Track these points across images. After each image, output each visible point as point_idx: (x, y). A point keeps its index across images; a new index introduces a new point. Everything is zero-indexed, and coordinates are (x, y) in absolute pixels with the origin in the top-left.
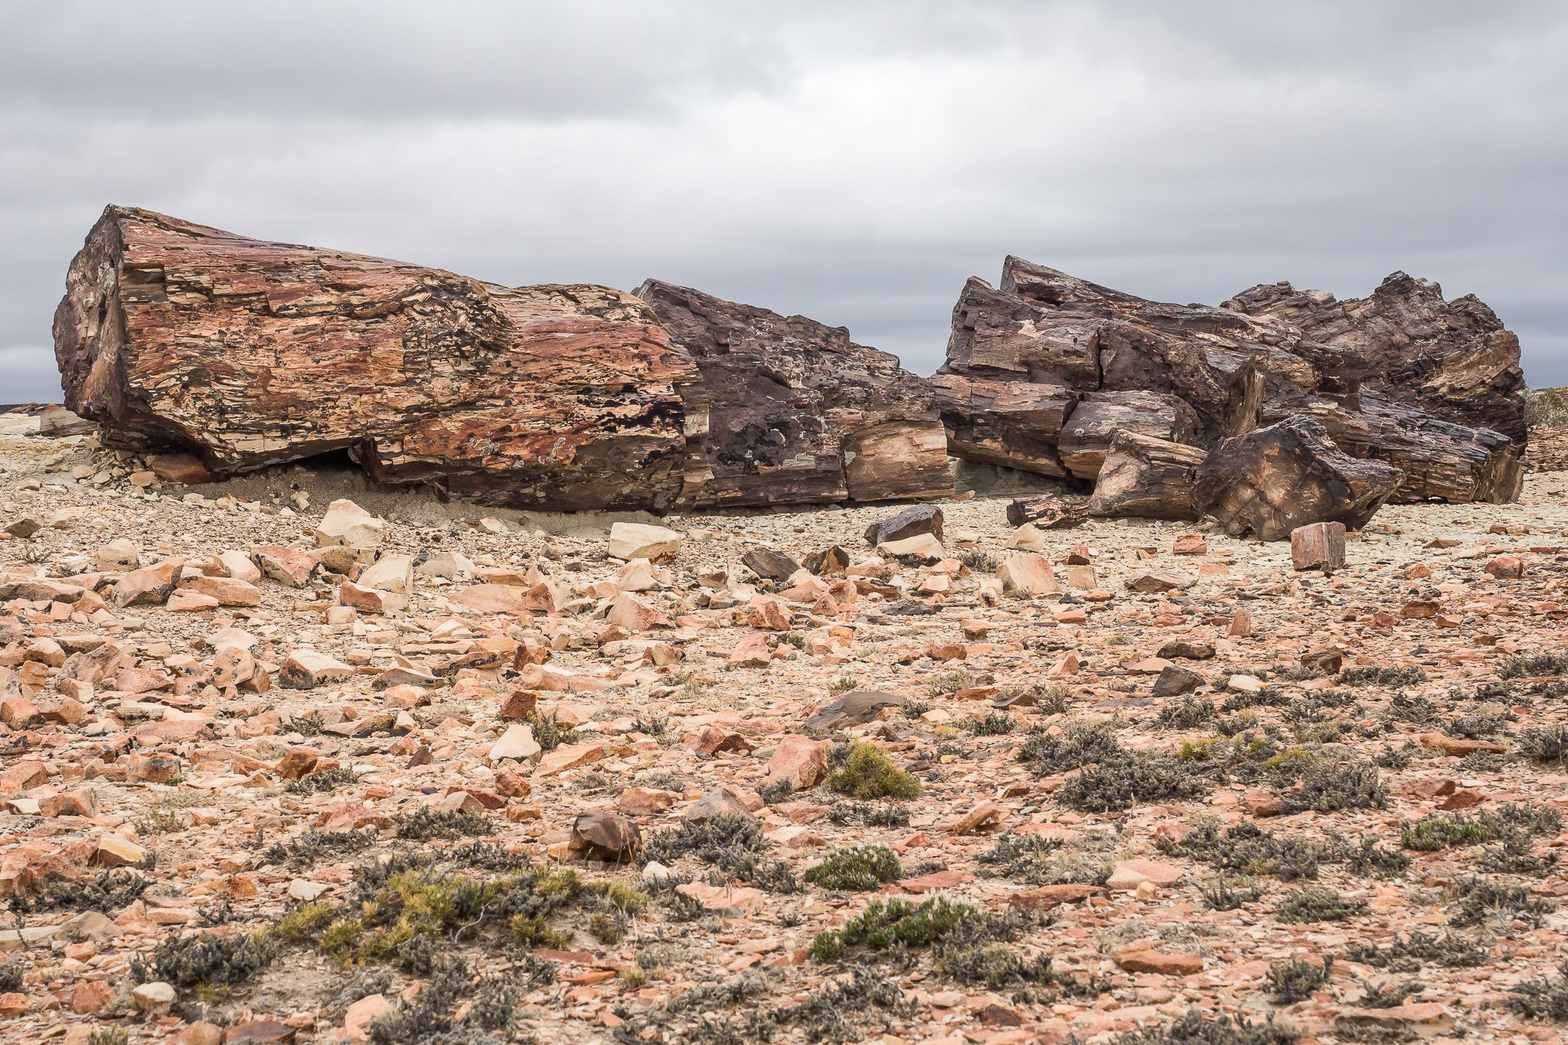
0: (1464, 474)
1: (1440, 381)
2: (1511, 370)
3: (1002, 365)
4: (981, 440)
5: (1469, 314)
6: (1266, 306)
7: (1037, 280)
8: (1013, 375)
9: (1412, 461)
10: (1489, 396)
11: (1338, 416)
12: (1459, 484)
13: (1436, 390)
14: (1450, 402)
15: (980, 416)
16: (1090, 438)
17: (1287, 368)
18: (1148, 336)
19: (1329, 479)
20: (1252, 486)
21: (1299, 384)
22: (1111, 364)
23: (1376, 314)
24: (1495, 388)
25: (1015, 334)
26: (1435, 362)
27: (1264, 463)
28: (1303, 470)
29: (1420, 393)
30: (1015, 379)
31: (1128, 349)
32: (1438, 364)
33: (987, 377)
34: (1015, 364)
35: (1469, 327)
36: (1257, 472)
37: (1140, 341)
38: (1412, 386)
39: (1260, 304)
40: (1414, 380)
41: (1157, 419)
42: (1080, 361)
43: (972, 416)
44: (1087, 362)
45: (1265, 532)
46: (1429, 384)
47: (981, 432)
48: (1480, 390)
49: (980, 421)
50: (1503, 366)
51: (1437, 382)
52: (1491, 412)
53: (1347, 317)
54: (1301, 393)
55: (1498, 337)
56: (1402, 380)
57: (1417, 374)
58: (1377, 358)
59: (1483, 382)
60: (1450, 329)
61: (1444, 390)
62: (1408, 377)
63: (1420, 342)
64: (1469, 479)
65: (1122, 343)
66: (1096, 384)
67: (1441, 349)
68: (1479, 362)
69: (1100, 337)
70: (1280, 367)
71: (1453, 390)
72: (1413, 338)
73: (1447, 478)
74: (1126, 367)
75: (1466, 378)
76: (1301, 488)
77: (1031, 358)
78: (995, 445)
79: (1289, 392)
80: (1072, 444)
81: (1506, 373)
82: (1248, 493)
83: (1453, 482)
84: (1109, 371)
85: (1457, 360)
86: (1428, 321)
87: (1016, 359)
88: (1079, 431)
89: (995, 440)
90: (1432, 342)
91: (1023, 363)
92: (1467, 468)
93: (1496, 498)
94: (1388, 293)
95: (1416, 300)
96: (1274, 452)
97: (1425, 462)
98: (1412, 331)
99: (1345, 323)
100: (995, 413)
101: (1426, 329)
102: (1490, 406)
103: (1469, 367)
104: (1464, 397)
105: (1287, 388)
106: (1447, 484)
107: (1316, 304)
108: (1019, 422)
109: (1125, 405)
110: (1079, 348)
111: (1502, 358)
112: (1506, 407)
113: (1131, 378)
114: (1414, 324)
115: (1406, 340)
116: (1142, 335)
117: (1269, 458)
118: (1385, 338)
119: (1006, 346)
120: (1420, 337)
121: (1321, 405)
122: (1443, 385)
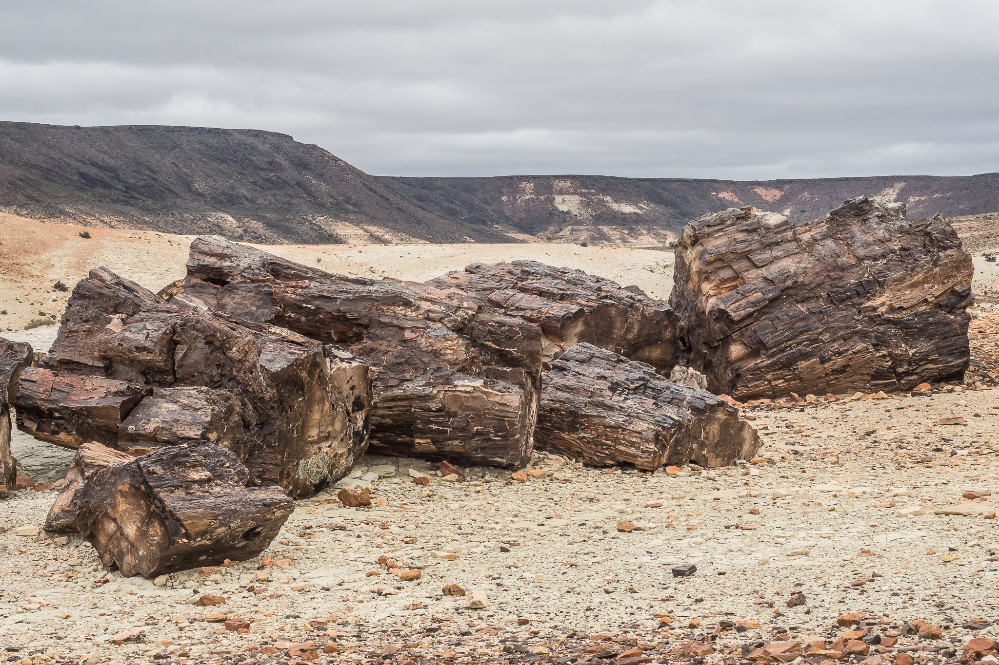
0: (648, 441)
1: (881, 302)
2: (957, 288)
3: (83, 360)
4: (57, 433)
5: (928, 234)
6: (718, 231)
7: (211, 260)
8: (91, 370)
9: (606, 427)
10: (930, 314)
11: (485, 393)
12: (643, 452)
13: (875, 309)
14: (889, 321)
15: (56, 410)
16: (140, 435)
17: (438, 346)
18: (221, 331)
19: (167, 518)
20: (114, 520)
21: (449, 361)
22: (181, 360)
23: (825, 237)
24: (939, 306)
25: (102, 329)
26: (879, 282)
27: (120, 499)
28: (149, 507)
29: (860, 312)
30: (94, 373)
31: (201, 344)
32: (881, 284)
33: (72, 371)
34: (94, 359)
35: (924, 246)
36: (114, 507)
37: (214, 336)
38: (853, 305)
39: (712, 229)
40: (856, 300)
41: (194, 419)
42: (150, 357)
43: (49, 409)
44: (156, 358)
45: (125, 567)
46: (869, 303)
47: (57, 425)
48: (923, 308)
49: (57, 415)
50: (949, 285)
51: (877, 302)
52: (932, 329)
53: (796, 240)
54: (448, 370)
55: (947, 256)
56: (842, 301)
57: (858, 294)
58: (819, 279)
59: (926, 301)
60: (903, 249)
61: (882, 309)
62: (850, 298)
63: (867, 262)
64: (652, 446)
65: (196, 338)
66: (170, 378)
67: (888, 269)
68: (925, 281)
69: (174, 332)
70: (431, 345)
71: (892, 309)
72: (860, 260)
73: (632, 444)
74: (196, 362)
75: (909, 296)
76: (147, 525)
77: (109, 353)
78: (70, 438)
79: (438, 369)
80: (128, 440)
81: (953, 292)
82: (111, 527)
83: (638, 448)
84: (180, 366)
85: (901, 280)
86: (881, 241)
87: (96, 354)
88: (131, 428)
89: (69, 433)
90: (880, 262)
91: (103, 358)
92: (651, 435)
93: (712, 462)
94: (844, 216)
95: (873, 221)
96: (125, 488)
97: (617, 427)
98: (861, 252)
99: (793, 246)
100: (67, 408)
101: (877, 249)
102: (930, 324)
103: (913, 286)
104: (904, 315)
105: (435, 366)
106: (633, 451)
107: (768, 228)
108: (87, 416)
109: (176, 402)
110: (149, 344)
111: (948, 277)
112: (947, 324)
113: (201, 373)
114: (867, 244)
115: (853, 261)
116: (216, 330)
117: (123, 494)
118: (830, 260)
119: (89, 342)
120: (869, 258)
121: (467, 382)
122: (883, 304)
